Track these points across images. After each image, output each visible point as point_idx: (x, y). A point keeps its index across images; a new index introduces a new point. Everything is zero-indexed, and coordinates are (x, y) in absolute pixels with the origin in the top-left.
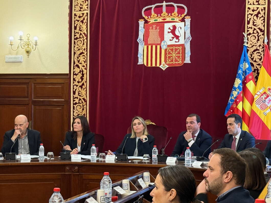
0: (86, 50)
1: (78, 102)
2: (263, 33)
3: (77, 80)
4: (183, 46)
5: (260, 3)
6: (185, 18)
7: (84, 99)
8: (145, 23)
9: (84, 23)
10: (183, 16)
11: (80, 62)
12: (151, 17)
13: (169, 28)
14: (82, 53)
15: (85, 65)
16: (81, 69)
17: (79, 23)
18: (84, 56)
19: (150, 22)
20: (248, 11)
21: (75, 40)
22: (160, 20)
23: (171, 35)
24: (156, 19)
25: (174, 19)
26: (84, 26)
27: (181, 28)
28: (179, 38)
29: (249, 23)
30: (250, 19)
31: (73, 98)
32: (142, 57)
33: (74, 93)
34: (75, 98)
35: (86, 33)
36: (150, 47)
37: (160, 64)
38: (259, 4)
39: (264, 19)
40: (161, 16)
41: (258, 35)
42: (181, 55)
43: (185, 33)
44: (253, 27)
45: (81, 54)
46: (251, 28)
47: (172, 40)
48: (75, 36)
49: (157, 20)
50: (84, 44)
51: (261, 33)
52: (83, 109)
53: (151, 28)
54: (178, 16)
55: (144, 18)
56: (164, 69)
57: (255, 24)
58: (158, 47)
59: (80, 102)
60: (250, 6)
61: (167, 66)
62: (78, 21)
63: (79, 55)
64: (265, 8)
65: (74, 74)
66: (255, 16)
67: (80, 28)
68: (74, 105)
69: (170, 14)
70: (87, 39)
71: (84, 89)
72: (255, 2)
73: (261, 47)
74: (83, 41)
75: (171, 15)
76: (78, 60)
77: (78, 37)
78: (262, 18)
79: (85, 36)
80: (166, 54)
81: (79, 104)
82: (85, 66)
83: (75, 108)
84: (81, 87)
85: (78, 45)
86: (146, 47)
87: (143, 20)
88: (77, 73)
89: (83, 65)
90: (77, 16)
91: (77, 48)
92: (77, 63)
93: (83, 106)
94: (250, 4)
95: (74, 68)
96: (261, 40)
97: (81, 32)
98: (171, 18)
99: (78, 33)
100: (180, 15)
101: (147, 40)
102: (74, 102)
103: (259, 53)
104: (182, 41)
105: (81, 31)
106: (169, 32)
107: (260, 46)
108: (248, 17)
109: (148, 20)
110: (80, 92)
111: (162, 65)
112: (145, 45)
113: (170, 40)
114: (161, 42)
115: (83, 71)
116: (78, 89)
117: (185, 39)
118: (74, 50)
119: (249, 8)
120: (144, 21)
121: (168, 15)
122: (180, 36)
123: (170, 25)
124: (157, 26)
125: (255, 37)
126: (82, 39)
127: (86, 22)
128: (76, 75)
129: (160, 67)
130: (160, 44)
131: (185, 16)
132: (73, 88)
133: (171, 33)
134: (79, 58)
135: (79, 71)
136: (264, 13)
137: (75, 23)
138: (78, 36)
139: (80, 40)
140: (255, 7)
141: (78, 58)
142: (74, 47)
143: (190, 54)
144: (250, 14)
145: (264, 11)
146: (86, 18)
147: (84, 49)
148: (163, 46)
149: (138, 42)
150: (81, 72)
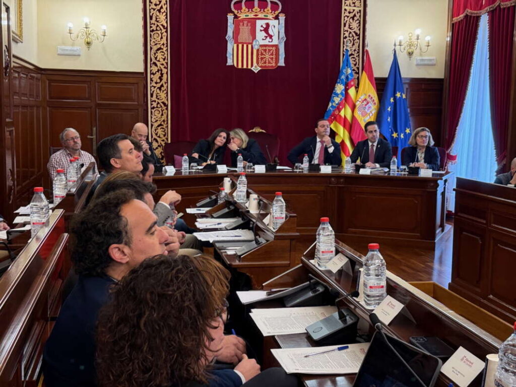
0: (165, 46)
1: (156, 106)
2: (358, 37)
3: (155, 80)
4: (276, 46)
5: (356, 4)
6: (279, 15)
7: (163, 103)
8: (234, 18)
9: (161, 13)
10: (277, 13)
11: (157, 60)
12: (241, 12)
13: (262, 26)
14: (160, 49)
15: (164, 62)
16: (159, 67)
17: (156, 13)
18: (163, 52)
19: (240, 17)
20: (345, 13)
21: (151, 33)
22: (251, 16)
23: (264, 34)
24: (247, 14)
25: (267, 16)
26: (162, 17)
27: (274, 27)
28: (273, 38)
29: (345, 25)
30: (346, 21)
31: (151, 102)
32: (232, 56)
33: (152, 96)
34: (153, 101)
35: (165, 25)
36: (240, 46)
37: (252, 65)
38: (355, 6)
39: (360, 23)
40: (252, 11)
41: (353, 39)
42: (274, 57)
43: (279, 32)
44: (349, 30)
45: (158, 49)
46: (347, 31)
47: (265, 39)
48: (151, 27)
49: (248, 16)
50: (162, 38)
51: (356, 37)
52: (162, 115)
53: (241, 24)
54: (271, 13)
55: (233, 12)
56: (256, 72)
57: (351, 27)
58: (250, 46)
59: (159, 106)
60: (346, 8)
61: (260, 69)
62: (154, 9)
63: (156, 51)
64: (360, 11)
65: (151, 74)
66: (351, 19)
67: (156, 19)
68: (152, 110)
69: (262, 10)
70: (167, 32)
71: (163, 91)
72: (351, 3)
73: (356, 52)
74: (160, 35)
75: (264, 11)
76: (156, 56)
77: (155, 29)
78: (358, 22)
79: (164, 28)
80: (258, 55)
81: (158, 109)
82: (165, 64)
83: (153, 113)
84: (160, 88)
85: (154, 39)
86: (235, 46)
87: (232, 14)
88: (154, 72)
89: (161, 63)
90: (153, 4)
91: (154, 42)
92: (154, 60)
93: (162, 111)
94: (347, 5)
95: (151, 67)
96: (357, 45)
97: (159, 24)
98: (263, 15)
99: (154, 24)
100: (273, 12)
101: (237, 37)
102: (152, 106)
103: (354, 58)
104: (275, 41)
105: (158, 22)
106: (261, 31)
107: (355, 50)
108: (344, 20)
109: (238, 15)
110: (158, 95)
111: (253, 67)
112: (235, 43)
113: (263, 39)
114: (253, 41)
115: (161, 70)
116: (156, 91)
117: (279, 39)
118: (150, 44)
119: (345, 10)
120: (233, 16)
121: (260, 11)
122: (273, 35)
123: (263, 22)
124: (249, 22)
125: (351, 42)
126: (159, 32)
127: (165, 12)
128: (154, 74)
129: (252, 69)
130: (252, 43)
131: (279, 13)
132: (151, 90)
133: (263, 32)
134: (157, 54)
135: (157, 70)
136: (360, 16)
137: (150, 12)
138: (154, 27)
139: (157, 33)
140: (352, 8)
141: (155, 54)
142: (151, 40)
143: (284, 56)
144: (346, 16)
145: (359, 14)
146: (164, 7)
147: (163, 44)
148: (255, 45)
149: (227, 39)
150: (160, 72)
